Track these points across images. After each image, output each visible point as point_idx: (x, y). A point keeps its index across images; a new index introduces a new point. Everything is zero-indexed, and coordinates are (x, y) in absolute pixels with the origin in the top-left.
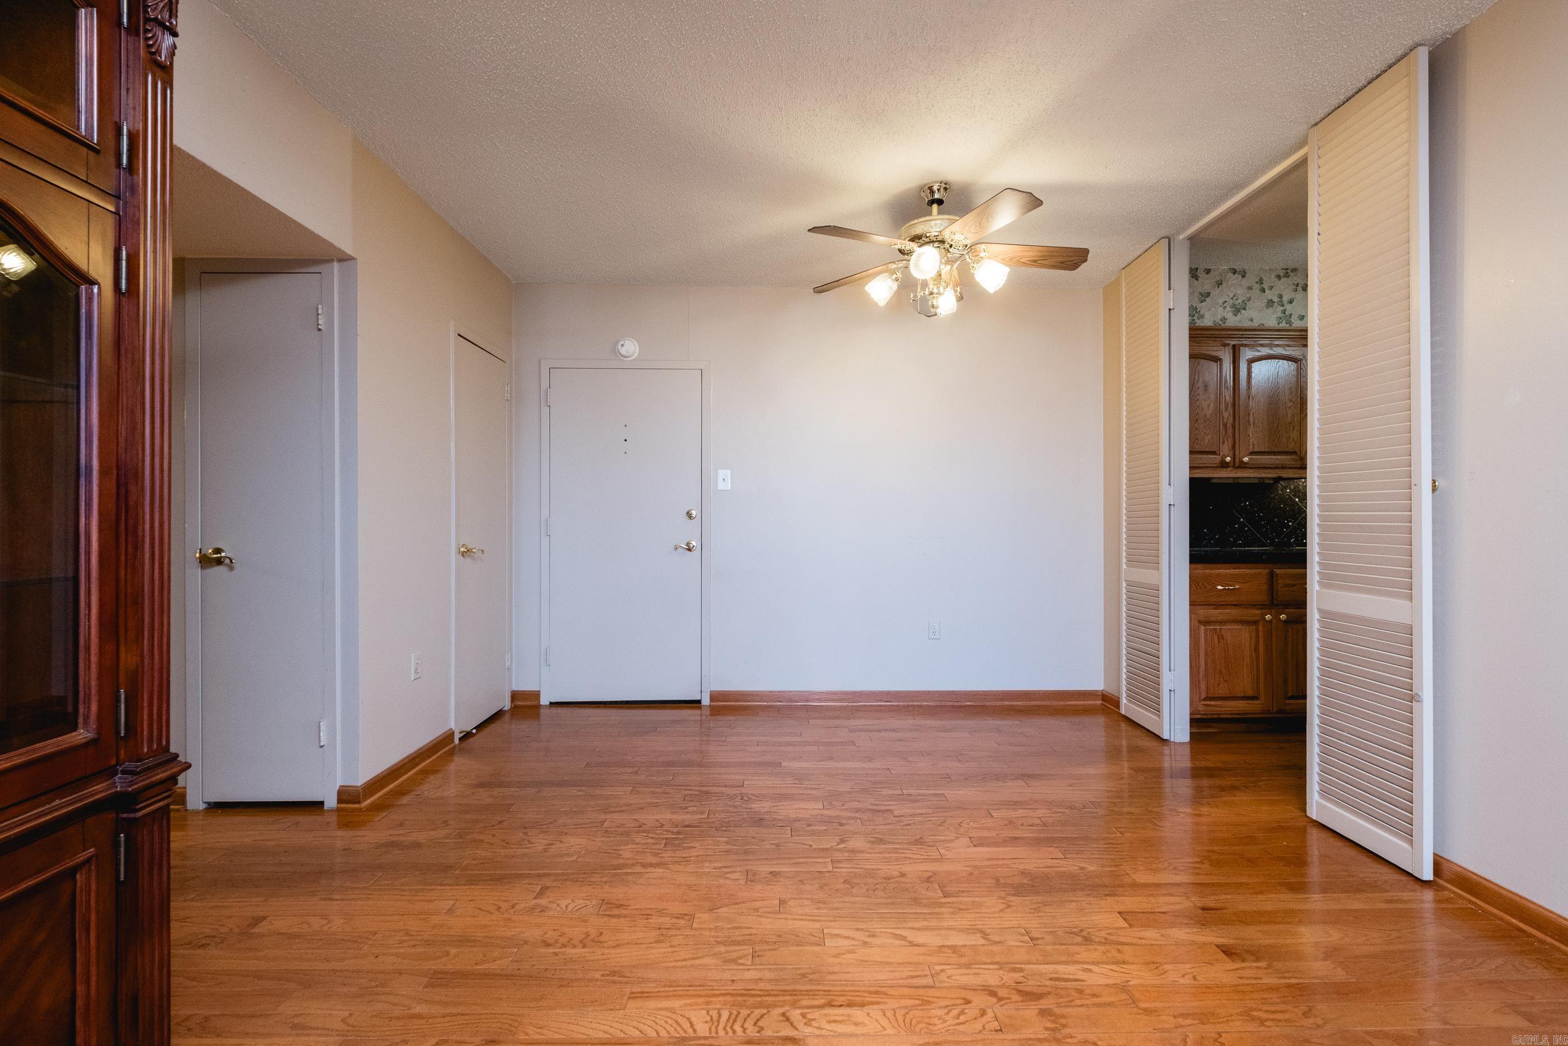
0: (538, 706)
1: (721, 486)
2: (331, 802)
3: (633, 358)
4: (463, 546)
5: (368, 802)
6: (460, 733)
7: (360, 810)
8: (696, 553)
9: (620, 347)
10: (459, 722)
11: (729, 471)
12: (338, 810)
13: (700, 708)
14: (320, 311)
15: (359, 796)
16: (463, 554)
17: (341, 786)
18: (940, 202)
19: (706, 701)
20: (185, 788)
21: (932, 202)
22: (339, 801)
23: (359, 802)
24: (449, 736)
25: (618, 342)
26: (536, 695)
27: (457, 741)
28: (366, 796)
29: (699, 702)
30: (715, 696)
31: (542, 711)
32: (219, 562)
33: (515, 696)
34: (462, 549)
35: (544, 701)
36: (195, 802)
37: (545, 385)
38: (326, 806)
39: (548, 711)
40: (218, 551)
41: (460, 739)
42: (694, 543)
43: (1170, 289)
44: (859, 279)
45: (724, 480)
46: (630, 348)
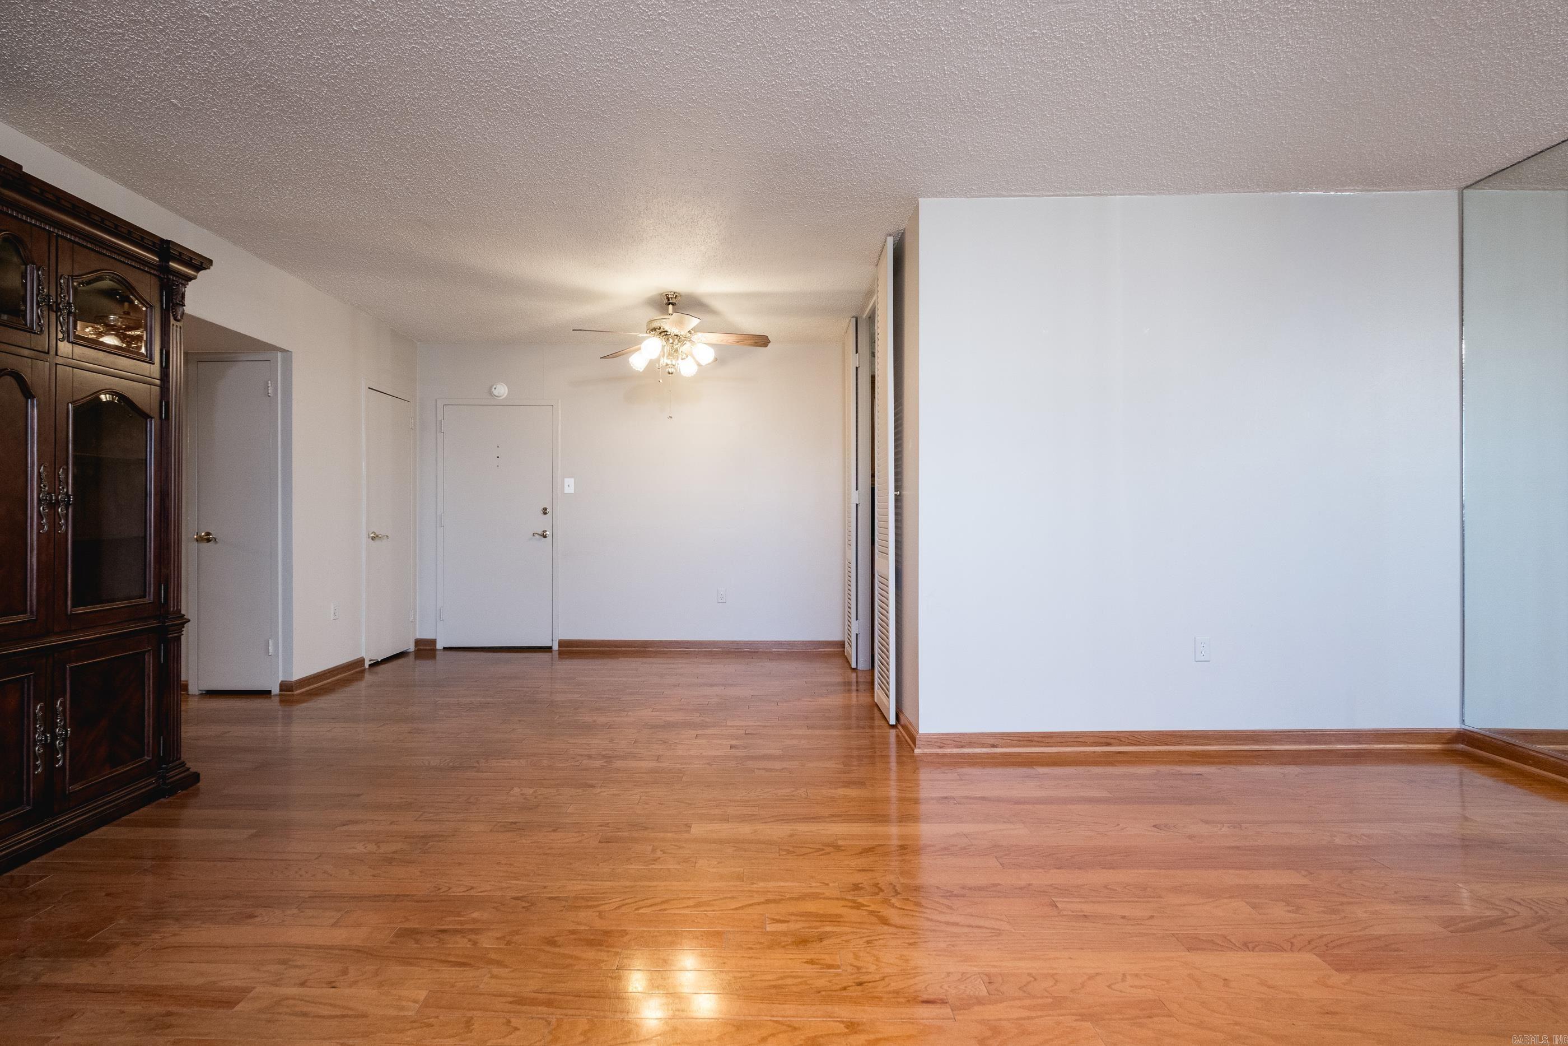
0: (435, 650)
1: (567, 490)
2: (276, 690)
3: (504, 397)
4: (373, 533)
5: (298, 692)
6: (370, 661)
7: (293, 695)
8: (549, 539)
9: (493, 389)
10: (370, 654)
11: (573, 480)
12: (280, 695)
13: (551, 652)
14: (269, 385)
15: (292, 687)
16: (373, 539)
17: (282, 681)
18: (672, 304)
19: (556, 647)
20: (187, 681)
21: (670, 304)
22: (281, 690)
23: (292, 691)
24: (361, 661)
25: (493, 385)
26: (433, 642)
27: (367, 666)
28: (297, 688)
29: (550, 648)
30: (562, 644)
31: (437, 652)
32: (208, 540)
33: (418, 642)
34: (372, 535)
35: (439, 646)
36: (193, 689)
37: (440, 417)
38: (273, 693)
39: (441, 652)
40: (208, 534)
41: (370, 665)
42: (548, 533)
43: (857, 352)
44: (623, 354)
45: (569, 486)
46: (501, 390)
